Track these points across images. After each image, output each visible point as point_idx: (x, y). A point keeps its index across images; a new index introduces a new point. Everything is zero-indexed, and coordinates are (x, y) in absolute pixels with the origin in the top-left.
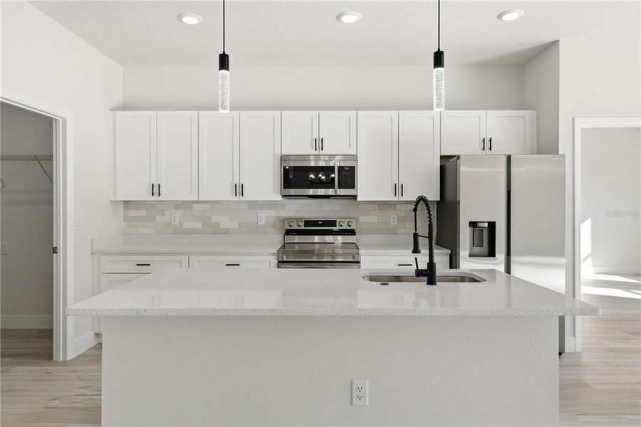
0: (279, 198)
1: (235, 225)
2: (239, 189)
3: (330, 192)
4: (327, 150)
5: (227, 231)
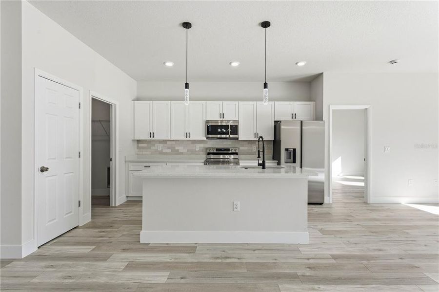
0: (205, 139)
1: (185, 151)
2: (188, 135)
3: (227, 136)
4: (226, 118)
5: (182, 153)
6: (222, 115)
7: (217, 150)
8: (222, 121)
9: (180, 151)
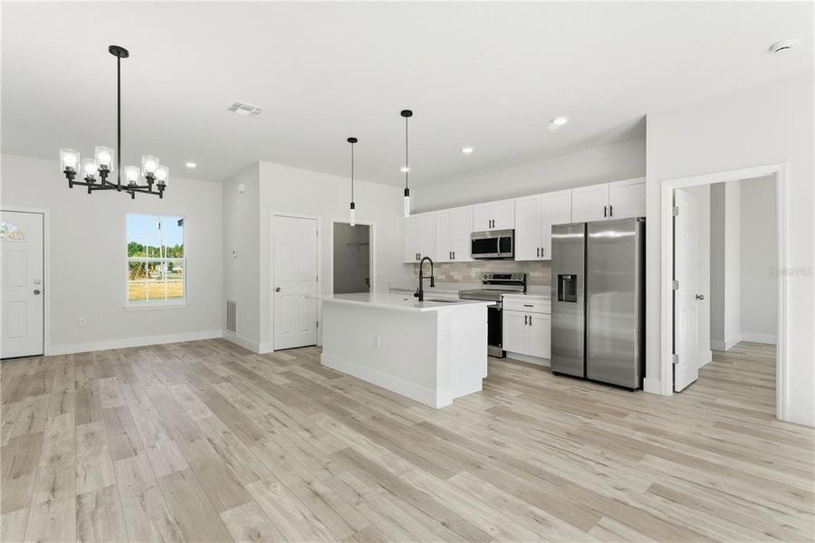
0: (471, 260)
1: (461, 277)
2: (452, 255)
3: (495, 255)
4: (498, 227)
5: (456, 281)
6: (492, 223)
7: (495, 276)
8: (492, 233)
9: (455, 278)
